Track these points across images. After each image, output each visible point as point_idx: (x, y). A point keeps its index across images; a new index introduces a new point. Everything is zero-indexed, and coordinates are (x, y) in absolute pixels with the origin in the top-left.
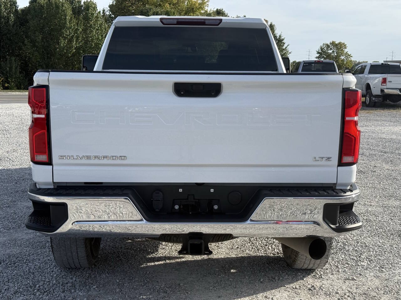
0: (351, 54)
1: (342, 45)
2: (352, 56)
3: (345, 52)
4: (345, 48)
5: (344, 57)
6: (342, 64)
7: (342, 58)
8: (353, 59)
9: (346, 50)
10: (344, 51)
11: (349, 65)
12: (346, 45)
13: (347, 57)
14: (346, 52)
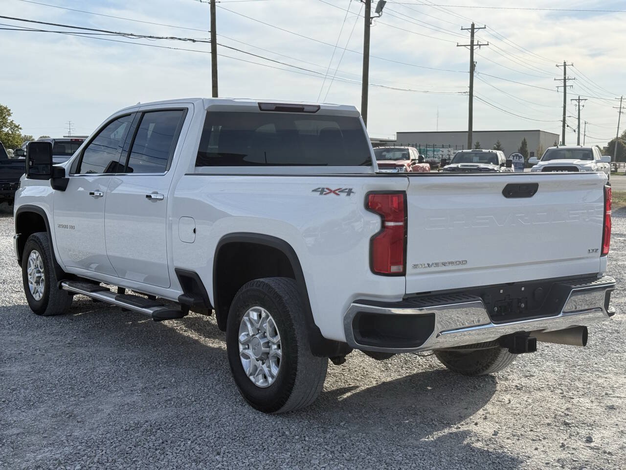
0: (19, 125)
1: (3, 110)
2: (21, 128)
3: (9, 121)
4: (9, 115)
5: (8, 129)
6: (6, 139)
7: (5, 130)
8: (23, 133)
9: (10, 119)
10: (7, 119)
11: (17, 142)
12: (10, 110)
13: (14, 130)
14: (11, 122)
